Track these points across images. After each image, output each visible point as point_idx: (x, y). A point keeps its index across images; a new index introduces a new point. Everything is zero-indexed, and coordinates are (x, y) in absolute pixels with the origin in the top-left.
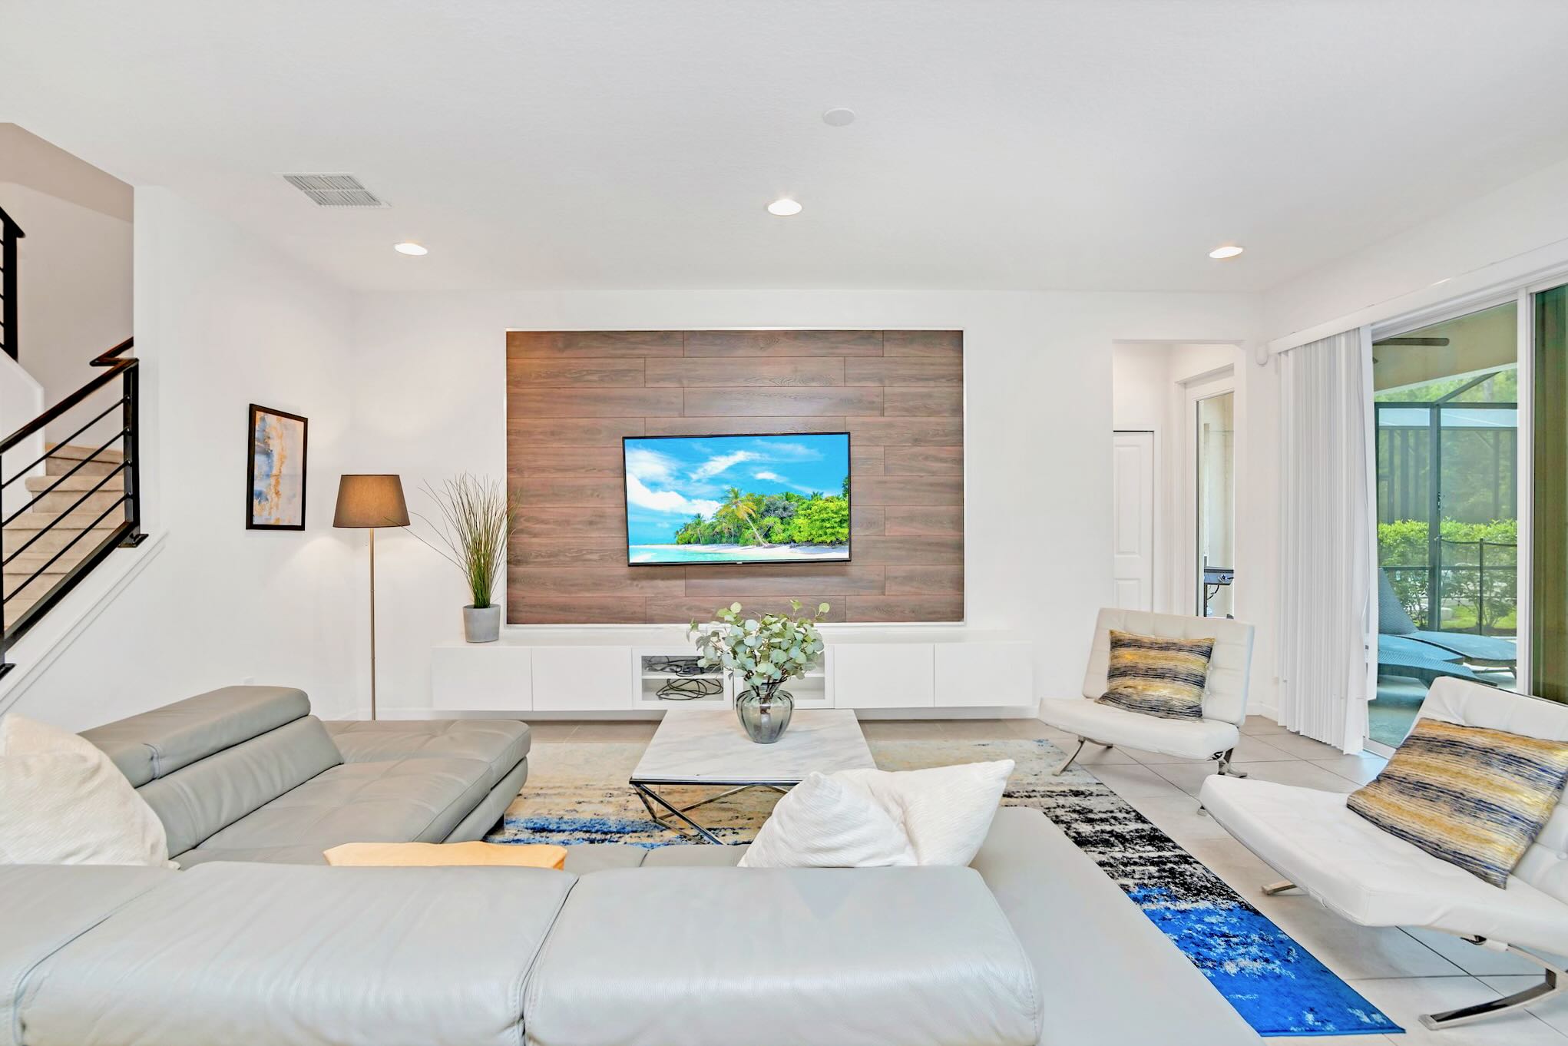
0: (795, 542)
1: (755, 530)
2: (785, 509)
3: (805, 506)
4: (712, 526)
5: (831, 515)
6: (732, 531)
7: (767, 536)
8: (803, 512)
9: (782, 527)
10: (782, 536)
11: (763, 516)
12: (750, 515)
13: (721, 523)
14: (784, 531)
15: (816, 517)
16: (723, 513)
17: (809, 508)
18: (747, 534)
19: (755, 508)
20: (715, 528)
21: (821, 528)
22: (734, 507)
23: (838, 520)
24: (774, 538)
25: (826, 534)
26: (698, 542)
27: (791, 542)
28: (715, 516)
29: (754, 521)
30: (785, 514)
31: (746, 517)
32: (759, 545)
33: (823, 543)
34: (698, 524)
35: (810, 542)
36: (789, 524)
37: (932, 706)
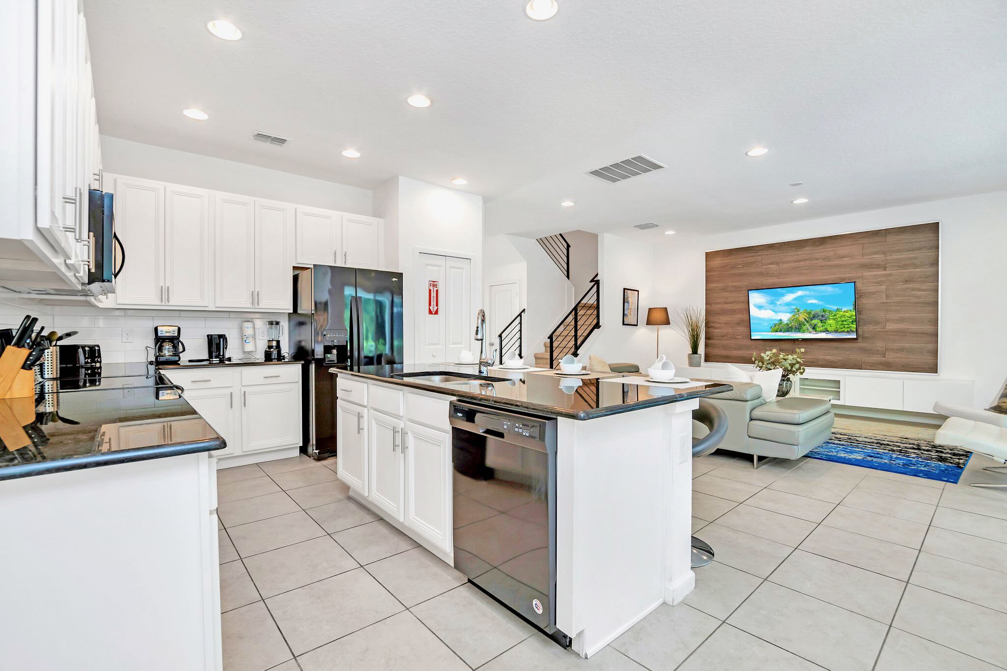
0: (828, 331)
1: (808, 326)
2: (823, 316)
3: (833, 315)
4: (788, 324)
5: (847, 318)
6: (797, 326)
7: (814, 328)
8: (832, 317)
9: (821, 324)
10: (822, 329)
11: (812, 319)
12: (805, 319)
13: (791, 323)
14: (823, 326)
15: (839, 320)
16: (792, 319)
17: (835, 315)
18: (804, 327)
19: (808, 316)
20: (788, 325)
21: (842, 324)
22: (797, 316)
23: (851, 321)
24: (817, 329)
25: (844, 327)
26: (781, 331)
27: (826, 331)
28: (789, 320)
29: (807, 322)
30: (823, 319)
31: (803, 320)
32: (810, 332)
33: (843, 331)
34: (781, 323)
35: (836, 331)
36: (825, 323)
37: (902, 410)
